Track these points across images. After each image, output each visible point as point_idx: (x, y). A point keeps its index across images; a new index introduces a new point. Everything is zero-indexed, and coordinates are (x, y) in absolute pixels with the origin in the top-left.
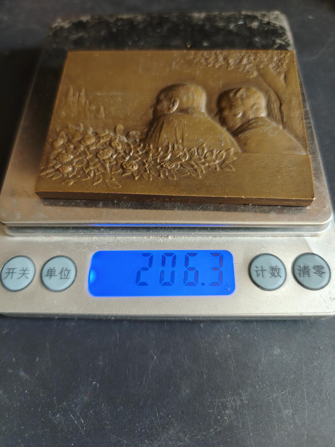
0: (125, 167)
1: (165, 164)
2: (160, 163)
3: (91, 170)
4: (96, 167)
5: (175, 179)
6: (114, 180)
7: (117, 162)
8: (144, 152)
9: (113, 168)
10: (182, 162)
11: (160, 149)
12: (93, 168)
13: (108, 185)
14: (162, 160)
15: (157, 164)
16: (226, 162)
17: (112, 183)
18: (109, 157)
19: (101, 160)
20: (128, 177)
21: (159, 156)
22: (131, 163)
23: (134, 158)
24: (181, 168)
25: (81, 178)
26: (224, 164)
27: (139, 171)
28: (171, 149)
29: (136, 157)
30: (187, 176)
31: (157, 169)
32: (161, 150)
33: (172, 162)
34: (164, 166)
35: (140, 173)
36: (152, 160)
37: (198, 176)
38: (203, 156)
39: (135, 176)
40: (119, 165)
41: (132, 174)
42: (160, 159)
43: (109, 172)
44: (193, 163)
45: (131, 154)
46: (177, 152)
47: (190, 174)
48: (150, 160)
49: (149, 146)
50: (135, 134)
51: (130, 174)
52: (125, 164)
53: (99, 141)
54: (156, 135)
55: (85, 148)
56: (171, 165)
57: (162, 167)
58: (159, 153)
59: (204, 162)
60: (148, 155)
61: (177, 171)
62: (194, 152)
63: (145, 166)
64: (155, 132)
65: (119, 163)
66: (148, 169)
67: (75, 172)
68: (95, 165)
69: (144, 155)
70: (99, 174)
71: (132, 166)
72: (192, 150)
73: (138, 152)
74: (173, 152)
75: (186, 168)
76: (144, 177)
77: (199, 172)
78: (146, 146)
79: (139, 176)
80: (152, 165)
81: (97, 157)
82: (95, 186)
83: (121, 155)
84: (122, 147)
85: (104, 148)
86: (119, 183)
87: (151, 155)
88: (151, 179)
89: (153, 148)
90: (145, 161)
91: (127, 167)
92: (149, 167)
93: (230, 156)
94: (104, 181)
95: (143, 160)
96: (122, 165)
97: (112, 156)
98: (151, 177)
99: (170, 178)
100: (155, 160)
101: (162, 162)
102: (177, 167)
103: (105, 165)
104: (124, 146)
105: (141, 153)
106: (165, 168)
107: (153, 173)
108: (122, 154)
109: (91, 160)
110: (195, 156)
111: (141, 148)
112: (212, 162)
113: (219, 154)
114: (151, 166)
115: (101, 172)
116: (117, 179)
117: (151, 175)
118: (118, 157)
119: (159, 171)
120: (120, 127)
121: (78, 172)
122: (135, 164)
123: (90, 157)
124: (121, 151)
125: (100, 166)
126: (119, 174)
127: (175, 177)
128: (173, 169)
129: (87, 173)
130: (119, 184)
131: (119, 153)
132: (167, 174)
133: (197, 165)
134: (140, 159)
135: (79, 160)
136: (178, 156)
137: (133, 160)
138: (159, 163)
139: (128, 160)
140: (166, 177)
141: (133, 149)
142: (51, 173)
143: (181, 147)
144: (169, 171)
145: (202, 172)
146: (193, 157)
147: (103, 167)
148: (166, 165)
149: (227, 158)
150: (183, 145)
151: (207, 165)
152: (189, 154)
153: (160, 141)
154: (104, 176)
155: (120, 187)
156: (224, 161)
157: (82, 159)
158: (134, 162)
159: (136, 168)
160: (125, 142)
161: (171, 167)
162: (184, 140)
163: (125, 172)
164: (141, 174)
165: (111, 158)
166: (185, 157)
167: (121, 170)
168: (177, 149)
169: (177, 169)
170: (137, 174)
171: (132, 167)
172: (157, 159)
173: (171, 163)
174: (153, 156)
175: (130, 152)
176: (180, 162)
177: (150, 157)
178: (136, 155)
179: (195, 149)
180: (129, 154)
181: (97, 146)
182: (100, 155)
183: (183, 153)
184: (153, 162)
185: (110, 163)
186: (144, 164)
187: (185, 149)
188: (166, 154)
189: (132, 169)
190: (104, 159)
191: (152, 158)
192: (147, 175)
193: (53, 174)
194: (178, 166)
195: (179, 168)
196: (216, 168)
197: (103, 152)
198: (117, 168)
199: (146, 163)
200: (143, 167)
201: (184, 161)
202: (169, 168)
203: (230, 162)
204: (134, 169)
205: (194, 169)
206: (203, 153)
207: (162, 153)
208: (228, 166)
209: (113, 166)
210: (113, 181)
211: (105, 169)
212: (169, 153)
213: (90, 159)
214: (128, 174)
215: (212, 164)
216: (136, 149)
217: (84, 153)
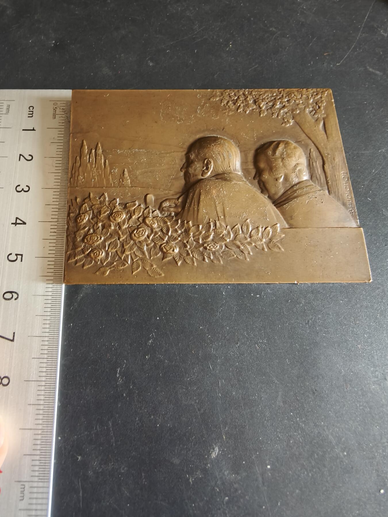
0: (164, 250)
1: (208, 245)
2: (203, 245)
3: (127, 256)
4: (132, 252)
5: (222, 262)
6: (155, 266)
7: (155, 243)
8: (183, 230)
9: (151, 251)
10: (226, 242)
11: (201, 226)
12: (129, 253)
13: (149, 274)
14: (205, 241)
15: (199, 245)
16: (274, 240)
17: (153, 270)
18: (145, 238)
19: (137, 242)
20: (169, 262)
21: (201, 236)
22: (170, 245)
23: (173, 238)
24: (225, 249)
25: (117, 265)
26: (272, 242)
27: (181, 254)
28: (213, 227)
29: (175, 237)
30: (234, 258)
31: (200, 251)
32: (202, 229)
33: (216, 243)
34: (208, 248)
35: (182, 256)
36: (193, 240)
37: (246, 259)
38: (249, 234)
39: (177, 260)
40: (158, 247)
41: (174, 258)
42: (203, 240)
43: (148, 257)
44: (238, 243)
45: (170, 234)
46: (220, 231)
47: (237, 257)
48: (191, 240)
49: (188, 222)
50: (169, 205)
51: (171, 258)
52: (164, 246)
53: (131, 217)
54: (194, 209)
55: (115, 226)
56: (215, 247)
57: (205, 248)
58: (201, 233)
59: (250, 241)
60: (188, 233)
61: (222, 253)
62: (238, 229)
63: (186, 249)
64: (193, 204)
65: (157, 245)
66: (190, 252)
67: (109, 258)
68: (131, 249)
69: (183, 233)
70: (136, 259)
71: (172, 249)
72: (236, 227)
73: (176, 231)
74: (216, 230)
75: (232, 249)
76: (187, 261)
77: (246, 253)
78: (185, 223)
79: (181, 260)
80: (194, 246)
81: (131, 238)
82: (134, 275)
83: (158, 235)
84: (158, 224)
85: (138, 226)
86: (161, 270)
87: (192, 234)
88: (196, 264)
89: (193, 226)
90: (185, 242)
91: (167, 251)
92: (191, 249)
93: (277, 233)
94: (144, 268)
95: (184, 241)
96: (161, 248)
97: (148, 237)
98: (195, 262)
99: (215, 262)
100: (197, 241)
101: (205, 243)
102: (222, 249)
103: (142, 249)
104: (159, 224)
105: (180, 232)
106: (209, 250)
107: (197, 257)
108: (159, 233)
109: (126, 241)
110: (240, 234)
111: (179, 225)
112: (259, 241)
113: (265, 231)
114: (193, 248)
115: (138, 258)
116: (158, 266)
117: (195, 259)
118: (155, 237)
119: (202, 254)
120: (151, 197)
121: (113, 258)
122: (175, 246)
123: (124, 238)
124: (157, 230)
125: (137, 250)
126: (158, 259)
127: (221, 260)
128: (218, 251)
129: (124, 259)
130: (161, 272)
131: (156, 233)
132: (212, 258)
133: (243, 245)
134: (179, 239)
135: (111, 242)
136: (221, 235)
137: (172, 241)
138: (202, 243)
139: (167, 241)
140: (211, 260)
141: (170, 226)
142: (81, 260)
143: (224, 224)
144: (214, 253)
145: (249, 254)
146: (237, 236)
147: (140, 250)
148: (210, 247)
149: (274, 236)
150: (225, 222)
151: (254, 244)
152: (233, 232)
153: (200, 217)
154: (143, 263)
155: (163, 275)
156: (271, 240)
157: (114, 241)
158: (173, 243)
159: (177, 251)
160: (160, 217)
161: (215, 248)
162: (226, 216)
163: (165, 256)
164: (184, 258)
165: (148, 239)
166: (229, 236)
167: (160, 253)
168: (220, 227)
169: (222, 251)
170: (179, 258)
171: (173, 251)
172: (199, 239)
173: (214, 244)
174: (194, 236)
175: (168, 231)
176: (225, 242)
177: (191, 237)
178: (175, 235)
179: (239, 226)
180: (167, 234)
181: (129, 223)
182: (135, 235)
183: (227, 231)
184: (195, 243)
185: (147, 245)
186: (185, 246)
187: (228, 227)
188: (208, 233)
189: (173, 252)
190: (140, 240)
191: (193, 237)
192: (190, 259)
193: (84, 261)
194: (223, 247)
195: (224, 250)
196: (263, 249)
197: (138, 232)
198: (156, 251)
199: (186, 244)
200: (185, 248)
201: (228, 240)
202: (214, 249)
203: (277, 240)
204: (175, 252)
205: (240, 250)
206: (249, 231)
207: (204, 232)
208: (276, 245)
209: (151, 249)
210: (153, 269)
211: (143, 253)
212: (211, 231)
213: (123, 240)
214: (169, 258)
215: (259, 243)
216: (174, 227)
217: (116, 232)
